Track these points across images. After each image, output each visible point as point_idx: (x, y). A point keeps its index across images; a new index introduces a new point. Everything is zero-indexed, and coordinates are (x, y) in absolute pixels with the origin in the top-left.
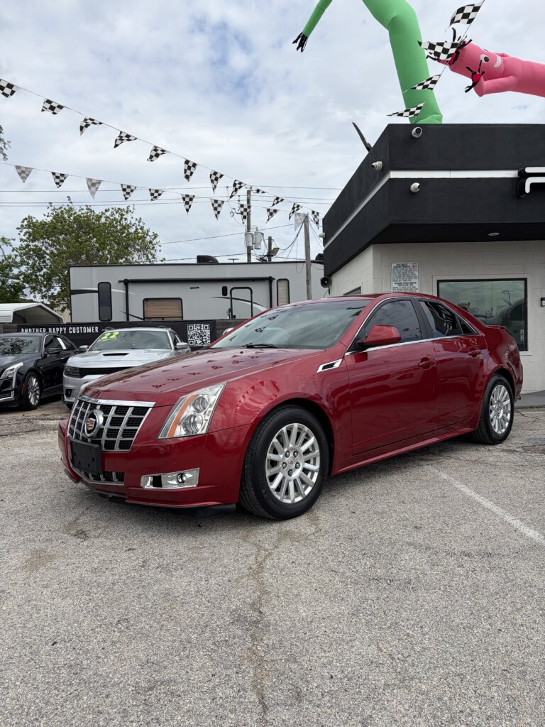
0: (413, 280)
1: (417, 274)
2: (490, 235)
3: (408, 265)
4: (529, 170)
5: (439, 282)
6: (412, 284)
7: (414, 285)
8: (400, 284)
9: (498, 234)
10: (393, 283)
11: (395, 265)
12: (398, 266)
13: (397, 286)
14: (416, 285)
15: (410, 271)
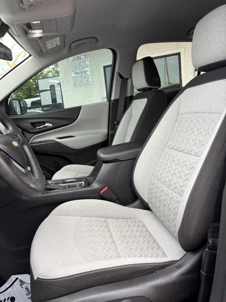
0: (86, 69)
1: (88, 64)
5: (105, 67)
6: (85, 72)
10: (73, 73)
12: (74, 60)
13: (75, 75)
14: (89, 73)
15: (83, 62)
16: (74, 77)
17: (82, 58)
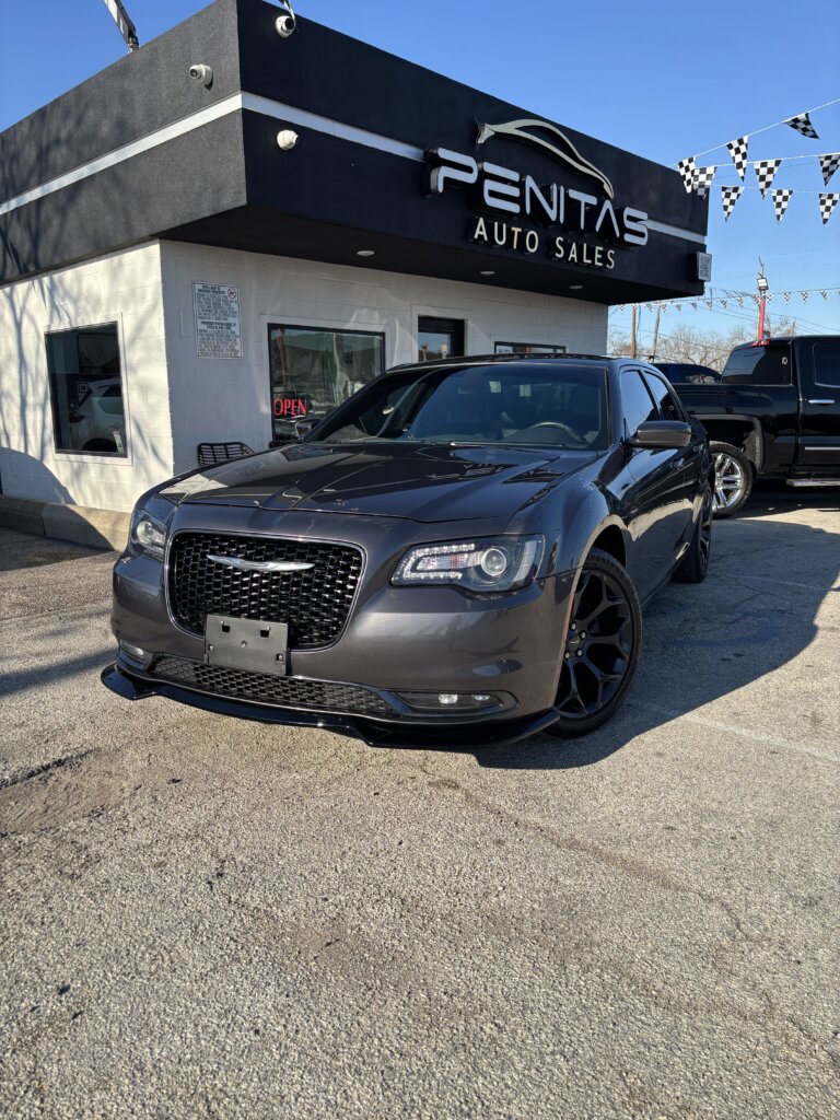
0: (231, 320)
1: (236, 309)
2: (360, 253)
3: (222, 289)
4: (443, 153)
5: (272, 327)
6: (229, 326)
7: (233, 328)
8: (210, 324)
9: (372, 253)
10: (199, 321)
11: (200, 287)
12: (205, 289)
13: (205, 327)
14: (235, 329)
15: (226, 302)
16: (201, 331)
17: (223, 292)
